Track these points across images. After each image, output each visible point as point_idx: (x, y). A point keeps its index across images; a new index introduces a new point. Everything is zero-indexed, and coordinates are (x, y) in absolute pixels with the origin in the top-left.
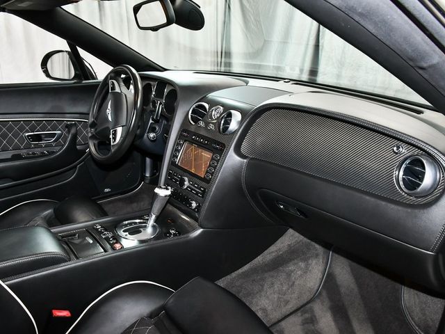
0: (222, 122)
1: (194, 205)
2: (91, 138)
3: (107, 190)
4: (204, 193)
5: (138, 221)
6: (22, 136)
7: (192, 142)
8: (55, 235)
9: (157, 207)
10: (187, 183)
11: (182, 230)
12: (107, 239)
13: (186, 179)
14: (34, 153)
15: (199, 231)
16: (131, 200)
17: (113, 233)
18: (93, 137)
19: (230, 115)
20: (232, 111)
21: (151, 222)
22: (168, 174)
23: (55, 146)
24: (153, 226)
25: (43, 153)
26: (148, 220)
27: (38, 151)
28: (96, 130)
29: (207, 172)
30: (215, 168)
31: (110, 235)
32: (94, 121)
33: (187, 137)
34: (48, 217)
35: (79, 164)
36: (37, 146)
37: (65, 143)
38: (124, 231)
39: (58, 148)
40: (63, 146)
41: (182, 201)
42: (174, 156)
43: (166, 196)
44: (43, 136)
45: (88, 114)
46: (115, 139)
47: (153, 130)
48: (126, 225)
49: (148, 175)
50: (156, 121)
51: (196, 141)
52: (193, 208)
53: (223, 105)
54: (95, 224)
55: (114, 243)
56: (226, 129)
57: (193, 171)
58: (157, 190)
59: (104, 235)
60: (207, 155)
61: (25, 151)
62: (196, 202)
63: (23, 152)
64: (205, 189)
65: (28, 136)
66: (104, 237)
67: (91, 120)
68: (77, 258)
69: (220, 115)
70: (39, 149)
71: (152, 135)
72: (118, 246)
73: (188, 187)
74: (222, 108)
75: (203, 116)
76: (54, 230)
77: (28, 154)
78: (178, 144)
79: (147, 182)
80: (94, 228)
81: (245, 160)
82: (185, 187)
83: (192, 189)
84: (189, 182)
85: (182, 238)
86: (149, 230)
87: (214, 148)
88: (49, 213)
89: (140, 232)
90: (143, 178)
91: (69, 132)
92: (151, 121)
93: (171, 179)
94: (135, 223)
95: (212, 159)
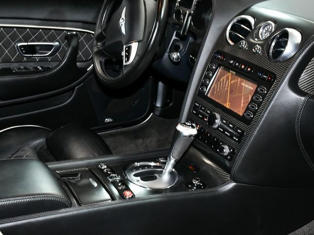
0: (273, 44)
1: (227, 150)
2: (97, 53)
3: (107, 120)
4: (241, 136)
5: (152, 164)
6: (14, 46)
7: (228, 68)
8: (53, 173)
10: (218, 121)
11: (209, 181)
12: (115, 184)
13: (218, 115)
14: (25, 68)
15: (231, 185)
16: (136, 135)
17: (122, 176)
18: (99, 53)
19: (286, 35)
20: (290, 30)
21: (169, 167)
22: (193, 107)
23: (51, 61)
24: (171, 173)
25: (36, 68)
26: (165, 163)
27: (31, 66)
28: (104, 44)
29: (248, 109)
30: (259, 105)
31: (118, 179)
32: (101, 33)
33: (222, 60)
34: (38, 148)
35: (77, 85)
36: (30, 60)
37: (63, 58)
38: (136, 175)
39: (55, 64)
40: (61, 62)
41: (209, 144)
42: (203, 84)
43: (190, 136)
44: (38, 48)
45: (95, 24)
46: (128, 57)
47: (176, 48)
48: (137, 168)
49: (158, 105)
50: (182, 38)
51: (235, 66)
52: (226, 154)
53: (275, 21)
54: (99, 163)
55: (124, 190)
56: (278, 53)
57: (227, 105)
58: (180, 128)
59: (111, 178)
60: (249, 87)
61: (16, 65)
62: (230, 148)
63: (14, 66)
64: (243, 132)
65: (21, 46)
66: (110, 180)
67: (99, 31)
68: (79, 204)
69: (271, 36)
70: (32, 64)
71: (175, 55)
72: (128, 194)
73: (220, 126)
74: (273, 24)
75: (246, 34)
76: (52, 166)
77: (19, 68)
78: (209, 70)
79: (157, 113)
80: (98, 168)
81: (303, 98)
82: (216, 126)
83: (225, 130)
84: (222, 120)
85: (208, 192)
86: (166, 177)
87: (259, 77)
88: (39, 143)
89: (155, 178)
90: (153, 108)
91: (69, 45)
92: (174, 37)
93: (197, 115)
94: (149, 166)
95: (256, 92)
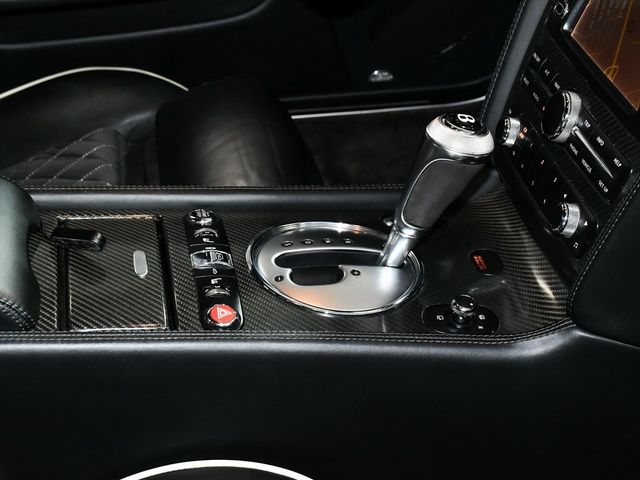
5: (340, 227)
9: (425, 197)
10: (572, 118)
13: (574, 100)
21: (400, 246)
24: (403, 267)
38: (282, 262)
48: (300, 238)
52: (567, 233)
55: (219, 300)
57: (610, 72)
73: (573, 139)
80: (186, 220)
82: (565, 135)
83: (582, 153)
84: (582, 118)
89: (338, 277)
94: (333, 235)
